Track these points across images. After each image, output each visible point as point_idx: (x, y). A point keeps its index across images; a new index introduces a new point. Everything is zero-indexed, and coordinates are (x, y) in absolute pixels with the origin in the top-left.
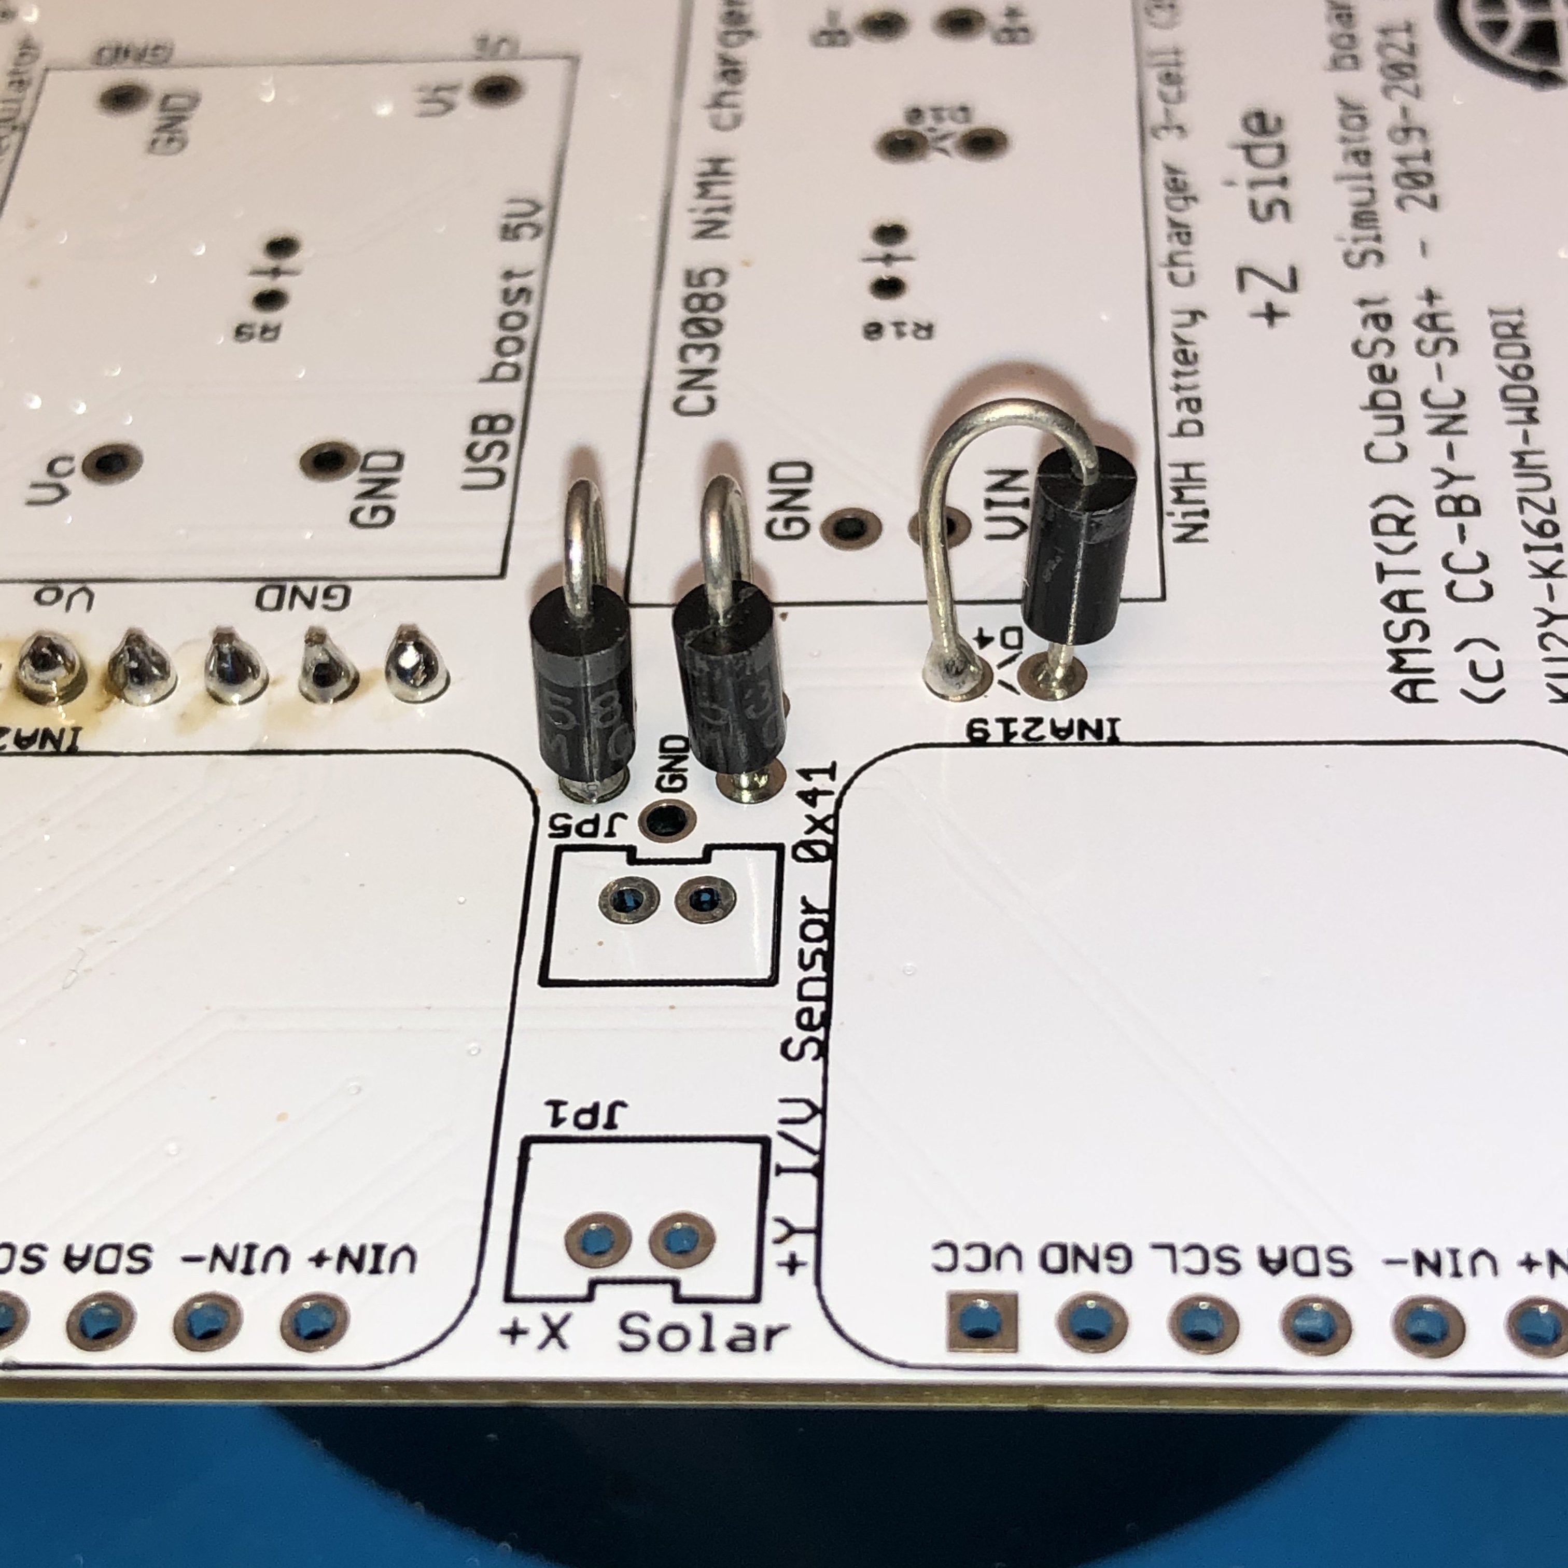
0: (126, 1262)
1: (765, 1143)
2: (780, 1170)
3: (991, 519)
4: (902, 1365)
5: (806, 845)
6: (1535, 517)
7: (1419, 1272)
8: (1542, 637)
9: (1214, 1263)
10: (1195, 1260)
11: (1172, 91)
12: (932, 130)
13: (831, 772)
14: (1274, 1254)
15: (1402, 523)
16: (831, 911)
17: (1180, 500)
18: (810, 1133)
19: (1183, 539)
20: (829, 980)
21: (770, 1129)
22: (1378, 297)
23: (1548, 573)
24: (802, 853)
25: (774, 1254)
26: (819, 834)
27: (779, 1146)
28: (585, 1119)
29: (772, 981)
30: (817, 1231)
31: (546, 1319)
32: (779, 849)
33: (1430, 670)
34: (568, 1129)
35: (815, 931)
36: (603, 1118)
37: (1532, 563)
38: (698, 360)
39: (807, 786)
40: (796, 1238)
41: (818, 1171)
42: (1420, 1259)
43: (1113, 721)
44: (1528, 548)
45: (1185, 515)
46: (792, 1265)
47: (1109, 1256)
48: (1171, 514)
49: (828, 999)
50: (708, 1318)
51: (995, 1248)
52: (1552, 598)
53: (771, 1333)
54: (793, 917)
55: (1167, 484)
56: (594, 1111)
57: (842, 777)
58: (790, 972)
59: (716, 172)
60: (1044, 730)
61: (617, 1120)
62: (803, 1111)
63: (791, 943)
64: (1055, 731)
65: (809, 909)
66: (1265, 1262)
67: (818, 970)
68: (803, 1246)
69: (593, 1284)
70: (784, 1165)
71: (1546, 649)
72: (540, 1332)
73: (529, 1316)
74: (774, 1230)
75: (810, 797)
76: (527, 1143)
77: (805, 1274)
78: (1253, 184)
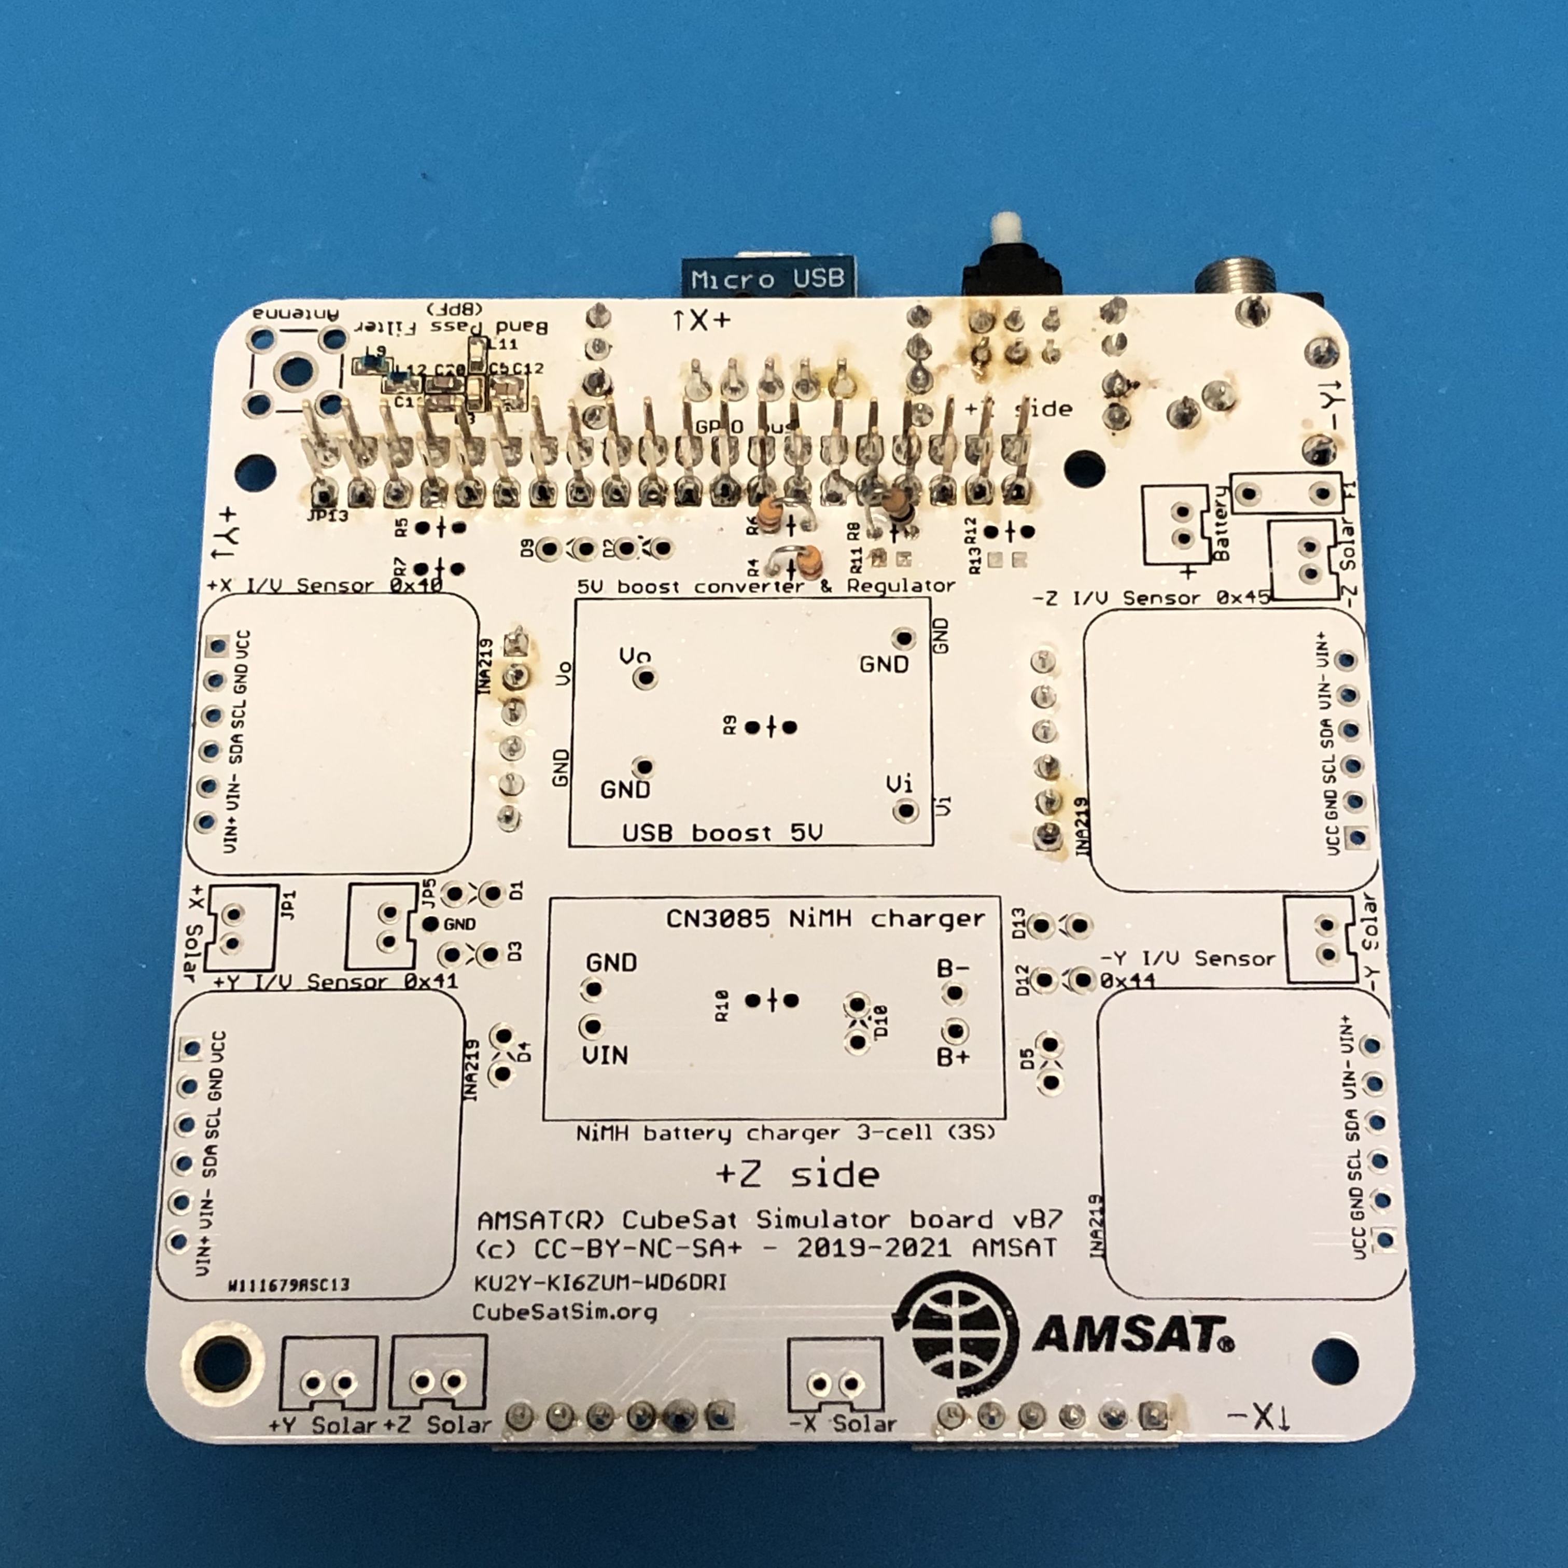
0: (234, 755)
1: (273, 970)
2: (259, 977)
3: (596, 1049)
4: (176, 1021)
5: (415, 978)
6: (587, 1281)
7: (203, 1201)
8: (514, 1277)
9: (211, 1129)
10: (213, 1122)
11: (896, 1134)
12: (870, 1018)
13: (453, 986)
14: (214, 1150)
15: (586, 1224)
16: (380, 989)
17: (604, 1129)
18: (276, 985)
19: (580, 1129)
20: (346, 990)
21: (278, 972)
22: (736, 1223)
23: (551, 1283)
24: (410, 977)
25: (224, 976)
26: (419, 983)
27: (271, 975)
28: (286, 905)
29: (347, 968)
30: (233, 990)
31: (202, 900)
32: (413, 967)
33: (497, 1227)
34: (282, 899)
35: (370, 984)
36: (286, 912)
37: (558, 1277)
38: (705, 918)
39: (445, 977)
40: (230, 983)
41: (259, 989)
42: (209, 1202)
43: (475, 1099)
44: (567, 1277)
45: (595, 1132)
46: (219, 982)
47: (216, 1093)
48: (596, 1125)
49: (337, 990)
50: (199, 954)
51: (222, 1053)
52: (536, 1283)
53: (191, 977)
54: (377, 975)
55: (614, 1124)
56: (290, 908)
57: (451, 992)
58: (350, 975)
59: (839, 918)
60: (471, 1070)
61: (285, 917)
62: (285, 983)
63: (365, 975)
64: (471, 1076)
65: (381, 981)
66: (210, 1147)
67: (350, 985)
68: (227, 985)
69: (216, 915)
70: (262, 978)
71: (507, 1277)
72: (197, 899)
73: (204, 894)
74: (233, 975)
75: (440, 979)
76: (278, 886)
77: (215, 987)
78: (822, 1171)
